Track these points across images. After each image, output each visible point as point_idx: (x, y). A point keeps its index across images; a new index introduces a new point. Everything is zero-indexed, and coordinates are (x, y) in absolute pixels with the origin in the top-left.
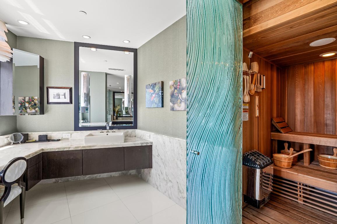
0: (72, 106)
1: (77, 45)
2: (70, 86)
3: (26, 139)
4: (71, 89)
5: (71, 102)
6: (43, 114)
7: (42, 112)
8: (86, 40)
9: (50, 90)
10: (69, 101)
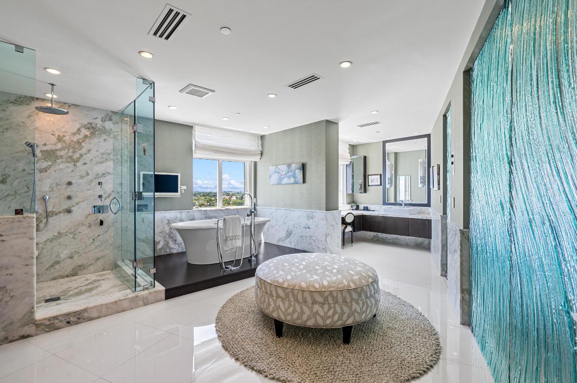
0: (381, 187)
1: (384, 143)
2: (380, 173)
3: (357, 208)
4: (381, 175)
5: (381, 185)
6: (366, 192)
7: (365, 191)
8: (388, 139)
9: (369, 177)
10: (379, 184)
